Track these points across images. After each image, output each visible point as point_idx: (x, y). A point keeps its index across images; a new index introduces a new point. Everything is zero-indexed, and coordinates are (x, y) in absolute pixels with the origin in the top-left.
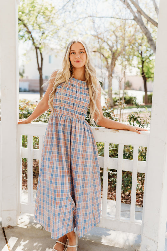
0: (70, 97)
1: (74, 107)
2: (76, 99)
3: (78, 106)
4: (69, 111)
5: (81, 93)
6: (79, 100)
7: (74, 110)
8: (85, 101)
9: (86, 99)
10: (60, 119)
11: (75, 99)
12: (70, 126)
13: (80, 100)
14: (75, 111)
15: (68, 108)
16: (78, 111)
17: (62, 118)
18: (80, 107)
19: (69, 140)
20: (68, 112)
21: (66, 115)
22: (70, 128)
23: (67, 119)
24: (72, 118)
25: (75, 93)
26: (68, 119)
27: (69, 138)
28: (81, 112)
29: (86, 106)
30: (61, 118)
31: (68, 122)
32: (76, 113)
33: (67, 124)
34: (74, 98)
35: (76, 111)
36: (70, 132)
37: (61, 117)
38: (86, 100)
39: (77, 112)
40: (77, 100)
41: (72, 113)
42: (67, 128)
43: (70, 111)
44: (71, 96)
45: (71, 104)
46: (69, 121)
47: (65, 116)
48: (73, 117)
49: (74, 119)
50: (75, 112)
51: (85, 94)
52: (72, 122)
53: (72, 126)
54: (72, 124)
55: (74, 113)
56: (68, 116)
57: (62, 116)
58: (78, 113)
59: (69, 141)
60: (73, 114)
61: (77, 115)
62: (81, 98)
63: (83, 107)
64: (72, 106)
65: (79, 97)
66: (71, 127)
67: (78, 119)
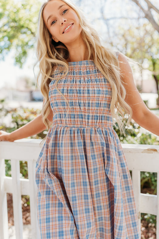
0: (70, 93)
1: (82, 108)
2: (80, 93)
3: (87, 105)
4: (74, 117)
5: (88, 81)
6: (86, 95)
7: (83, 114)
8: (99, 93)
9: (101, 89)
10: (61, 135)
11: (79, 95)
12: (82, 144)
13: (88, 93)
14: (85, 115)
15: (73, 113)
16: (91, 114)
17: (65, 132)
18: (92, 106)
19: (84, 169)
20: (72, 119)
21: (72, 126)
22: (83, 147)
23: (74, 133)
24: (82, 128)
25: (78, 83)
26: (76, 132)
27: (84, 166)
28: (99, 115)
29: (104, 102)
30: (63, 134)
31: (76, 137)
32: (88, 119)
33: (76, 141)
34: (77, 93)
35: (87, 114)
36: (84, 154)
37: (63, 131)
38: (99, 90)
39: (88, 116)
40: (82, 95)
41: (81, 119)
42: (77, 148)
43: (76, 116)
44: (71, 90)
45: (75, 105)
46: (78, 136)
47: (69, 129)
48: (84, 126)
49: (87, 130)
50: (86, 117)
51: (96, 80)
52: (84, 136)
53: (84, 143)
54: (84, 139)
55: (84, 120)
56: (74, 127)
57: (65, 129)
58: (90, 118)
59: (86, 170)
60: (82, 121)
61: (90, 121)
62: (90, 89)
63: (98, 105)
64: (76, 107)
65: (86, 89)
66: (85, 145)
67: (93, 129)
